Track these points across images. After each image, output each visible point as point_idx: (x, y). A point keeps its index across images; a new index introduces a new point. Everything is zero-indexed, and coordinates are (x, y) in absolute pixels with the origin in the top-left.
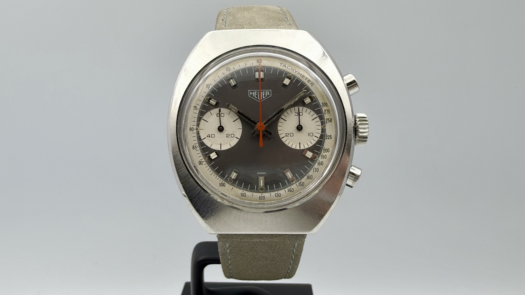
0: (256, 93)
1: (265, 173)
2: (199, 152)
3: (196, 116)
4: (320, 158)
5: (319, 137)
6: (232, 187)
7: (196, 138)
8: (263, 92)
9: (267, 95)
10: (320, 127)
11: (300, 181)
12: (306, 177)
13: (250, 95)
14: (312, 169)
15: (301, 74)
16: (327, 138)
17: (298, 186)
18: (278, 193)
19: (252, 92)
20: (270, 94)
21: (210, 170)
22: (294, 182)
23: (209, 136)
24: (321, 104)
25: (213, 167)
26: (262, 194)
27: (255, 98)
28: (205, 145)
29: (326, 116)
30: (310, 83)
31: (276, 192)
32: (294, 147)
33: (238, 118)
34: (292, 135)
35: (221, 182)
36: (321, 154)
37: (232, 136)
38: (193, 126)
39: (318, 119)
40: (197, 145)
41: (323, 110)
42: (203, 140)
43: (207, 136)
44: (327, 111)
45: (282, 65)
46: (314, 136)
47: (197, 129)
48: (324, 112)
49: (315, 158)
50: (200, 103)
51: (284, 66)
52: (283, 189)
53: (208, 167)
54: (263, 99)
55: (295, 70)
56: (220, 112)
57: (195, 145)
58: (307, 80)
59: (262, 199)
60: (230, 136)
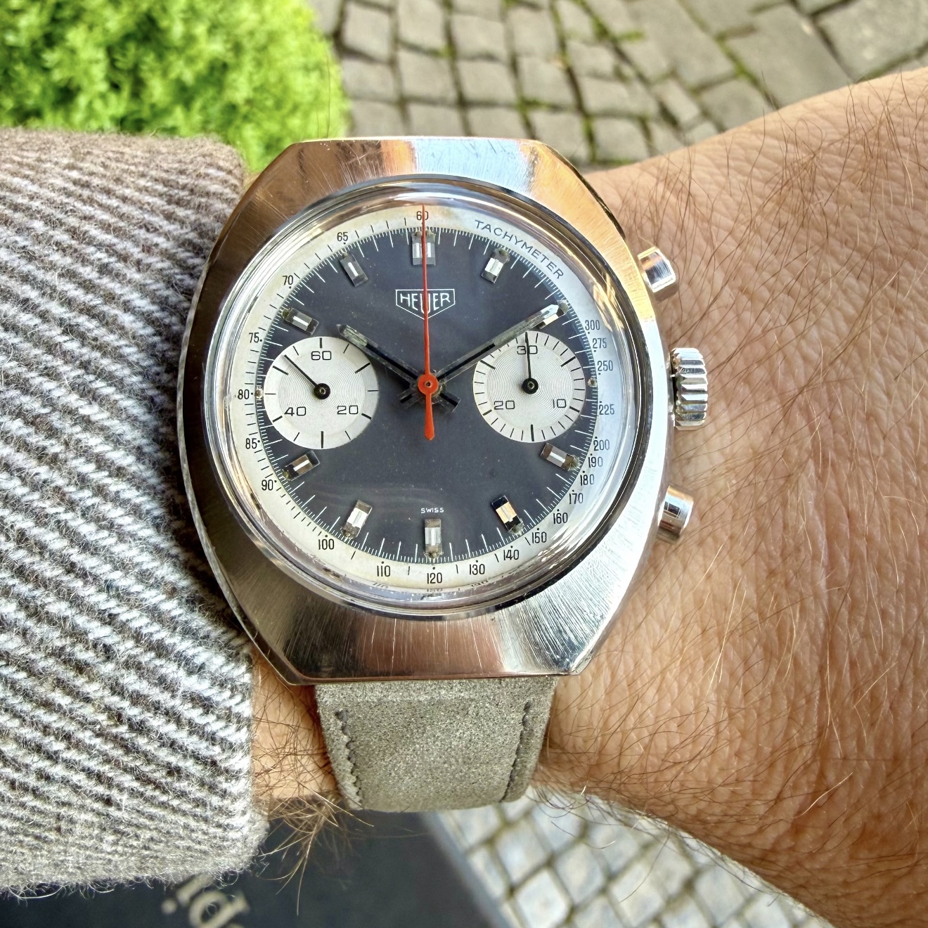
0: (415, 297)
1: (442, 511)
2: (263, 455)
3: (256, 358)
4: (585, 467)
5: (580, 410)
6: (353, 549)
7: (254, 419)
8: (434, 295)
9: (445, 302)
10: (582, 384)
11: (534, 530)
12: (550, 517)
13: (399, 303)
14: (566, 497)
15: (531, 248)
16: (603, 412)
17: (531, 542)
18: (478, 564)
19: (405, 294)
20: (451, 298)
21: (293, 504)
22: (520, 533)
23: (290, 411)
24: (584, 325)
25: (300, 496)
26: (434, 568)
27: (414, 311)
28: (280, 437)
29: (599, 355)
30: (555, 269)
31: (472, 561)
32: (516, 438)
33: (368, 362)
34: (510, 405)
35: (322, 537)
36: (588, 455)
37: (354, 410)
38: (248, 387)
39: (576, 363)
40: (258, 437)
41: (590, 339)
42: (274, 424)
43: (286, 414)
44: (598, 341)
45: (481, 226)
46: (568, 407)
47: (257, 394)
48: (591, 344)
49: (573, 464)
50: (267, 325)
51: (485, 228)
52: (490, 551)
53: (287, 498)
54: (433, 312)
55: (514, 238)
56: (321, 347)
57: (251, 437)
58: (547, 262)
59: (435, 580)
60: (347, 411)
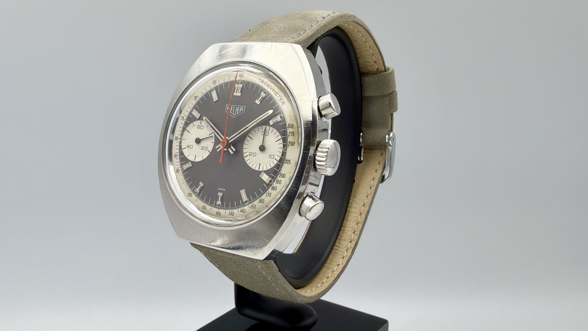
0: (232, 108)
2: (178, 160)
3: (182, 126)
4: (275, 183)
5: (278, 160)
6: (197, 198)
7: (178, 147)
8: (239, 108)
9: (241, 111)
10: (281, 150)
11: (252, 204)
12: (258, 200)
13: (226, 110)
14: (265, 194)
15: (276, 91)
16: (286, 162)
17: (250, 208)
18: (232, 212)
19: (229, 107)
20: (243, 110)
21: (183, 179)
22: (247, 204)
23: (188, 146)
24: (287, 126)
25: (186, 177)
26: (219, 210)
27: (231, 113)
28: (184, 155)
29: (290, 139)
30: (282, 101)
31: (230, 211)
32: (253, 168)
33: (213, 131)
34: (255, 154)
35: (189, 192)
36: (277, 179)
37: (206, 149)
38: (178, 136)
39: (281, 141)
40: (178, 154)
41: (288, 131)
42: (183, 150)
43: (187, 147)
44: (291, 133)
45: (260, 81)
46: (274, 158)
47: (180, 139)
48: (288, 134)
49: (270, 181)
50: (187, 114)
51: (262, 82)
52: (236, 208)
53: (182, 176)
54: (237, 114)
55: (270, 87)
56: (201, 124)
57: (176, 154)
58: (280, 98)
59: (218, 214)
60: (204, 149)
